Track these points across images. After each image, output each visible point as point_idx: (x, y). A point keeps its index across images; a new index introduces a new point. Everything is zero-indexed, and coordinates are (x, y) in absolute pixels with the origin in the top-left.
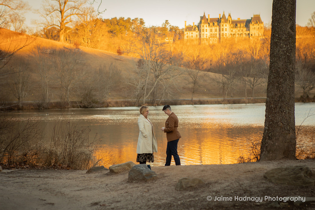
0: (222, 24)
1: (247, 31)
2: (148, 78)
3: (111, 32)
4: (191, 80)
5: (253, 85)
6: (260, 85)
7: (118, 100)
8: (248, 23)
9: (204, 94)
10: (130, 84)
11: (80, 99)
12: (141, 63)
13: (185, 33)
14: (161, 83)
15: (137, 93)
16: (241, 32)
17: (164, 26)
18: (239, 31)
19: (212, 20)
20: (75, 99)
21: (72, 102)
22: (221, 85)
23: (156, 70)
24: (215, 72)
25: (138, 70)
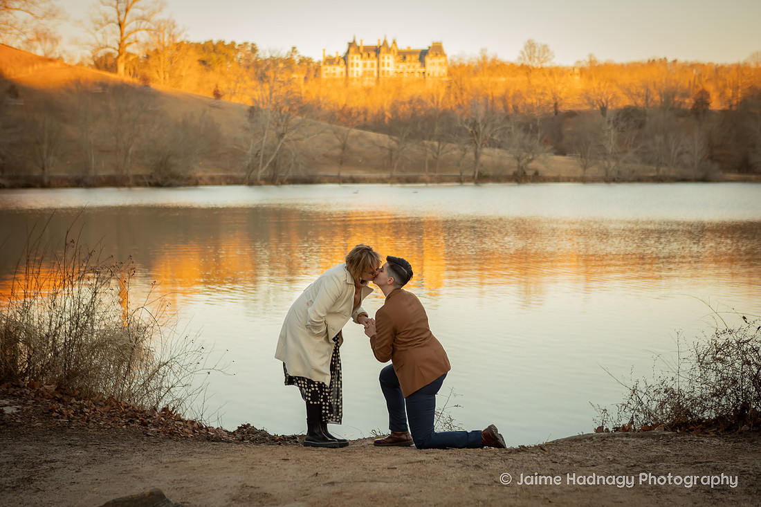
0: (381, 55)
1: (421, 67)
2: (265, 137)
3: (203, 62)
4: (337, 142)
5: (438, 154)
6: (449, 154)
7: (215, 174)
8: (423, 55)
9: (358, 166)
10: (235, 147)
11: (150, 172)
12: (253, 112)
13: (323, 68)
14: (287, 145)
15: (247, 163)
16: (411, 70)
17: (289, 57)
18: (409, 67)
19: (367, 49)
20: (142, 172)
21: (136, 176)
22: (387, 152)
23: (278, 125)
24: (375, 130)
25: (248, 125)
